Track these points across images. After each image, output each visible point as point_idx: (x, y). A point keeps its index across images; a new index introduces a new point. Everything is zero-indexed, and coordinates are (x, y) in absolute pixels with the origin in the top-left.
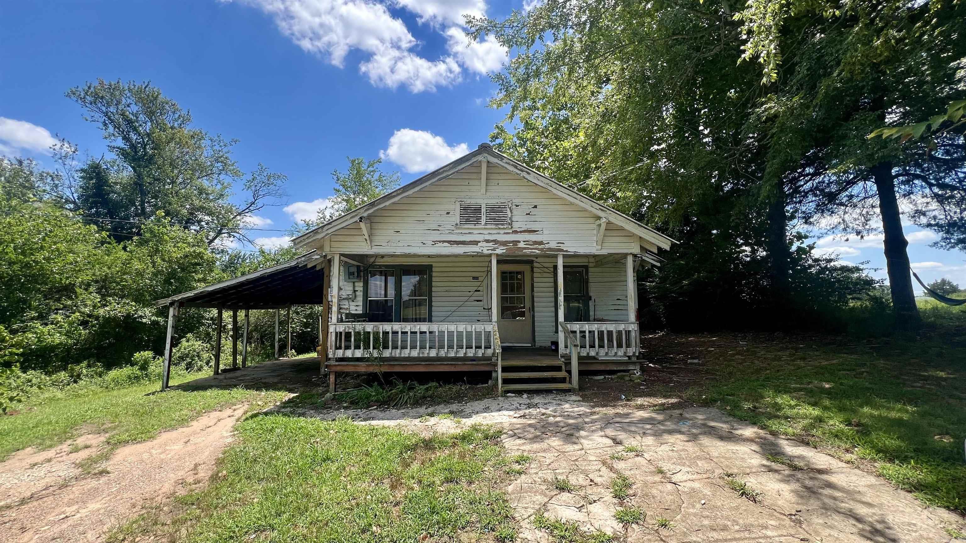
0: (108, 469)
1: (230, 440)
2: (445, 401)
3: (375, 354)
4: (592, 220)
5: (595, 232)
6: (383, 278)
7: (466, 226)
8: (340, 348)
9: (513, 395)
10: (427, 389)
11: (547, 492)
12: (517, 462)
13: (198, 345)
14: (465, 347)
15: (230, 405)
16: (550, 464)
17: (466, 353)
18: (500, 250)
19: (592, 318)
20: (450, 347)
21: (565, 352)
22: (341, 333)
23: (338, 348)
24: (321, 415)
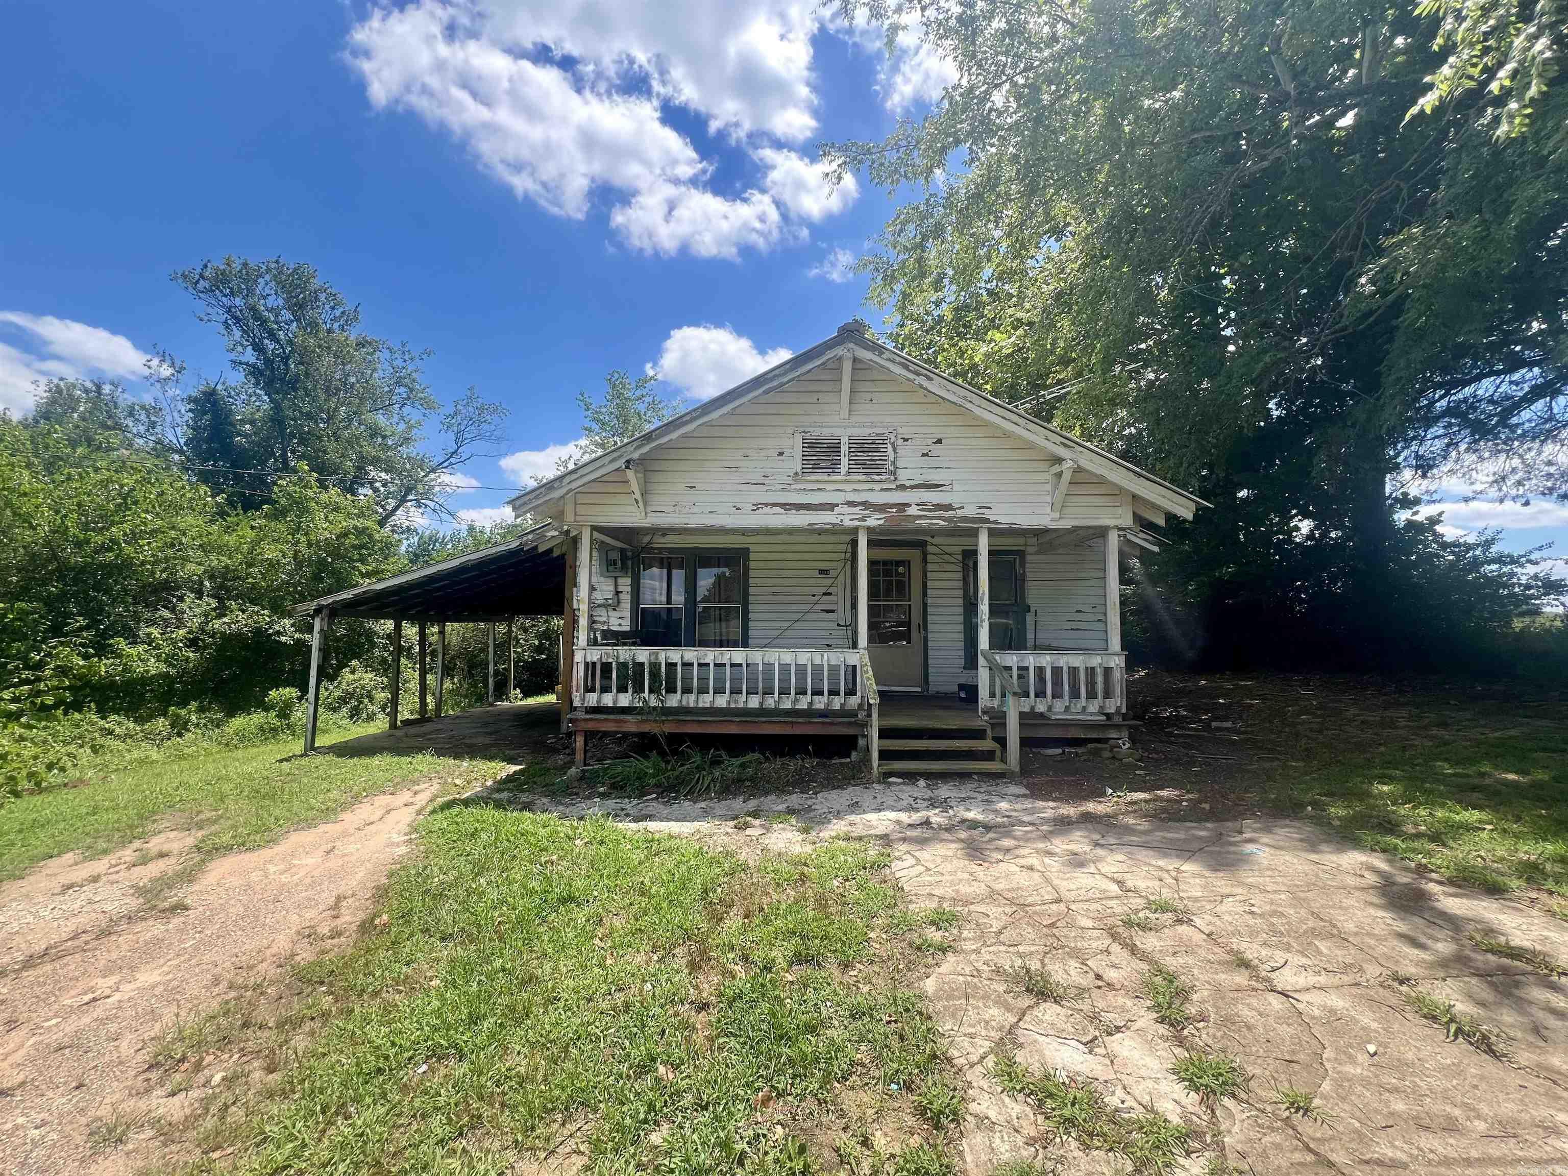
0: (188, 901)
1: (403, 850)
2: (778, 788)
3: (653, 702)
4: (1043, 466)
5: (1048, 487)
6: (665, 571)
7: (813, 477)
8: (593, 690)
9: (900, 780)
10: (743, 766)
11: (1009, 998)
12: (933, 923)
13: (368, 678)
14: (809, 692)
15: (408, 782)
16: (1000, 932)
17: (811, 703)
18: (875, 521)
19: (1030, 643)
20: (784, 691)
21: (989, 705)
22: (594, 664)
23: (590, 689)
24: (561, 808)
